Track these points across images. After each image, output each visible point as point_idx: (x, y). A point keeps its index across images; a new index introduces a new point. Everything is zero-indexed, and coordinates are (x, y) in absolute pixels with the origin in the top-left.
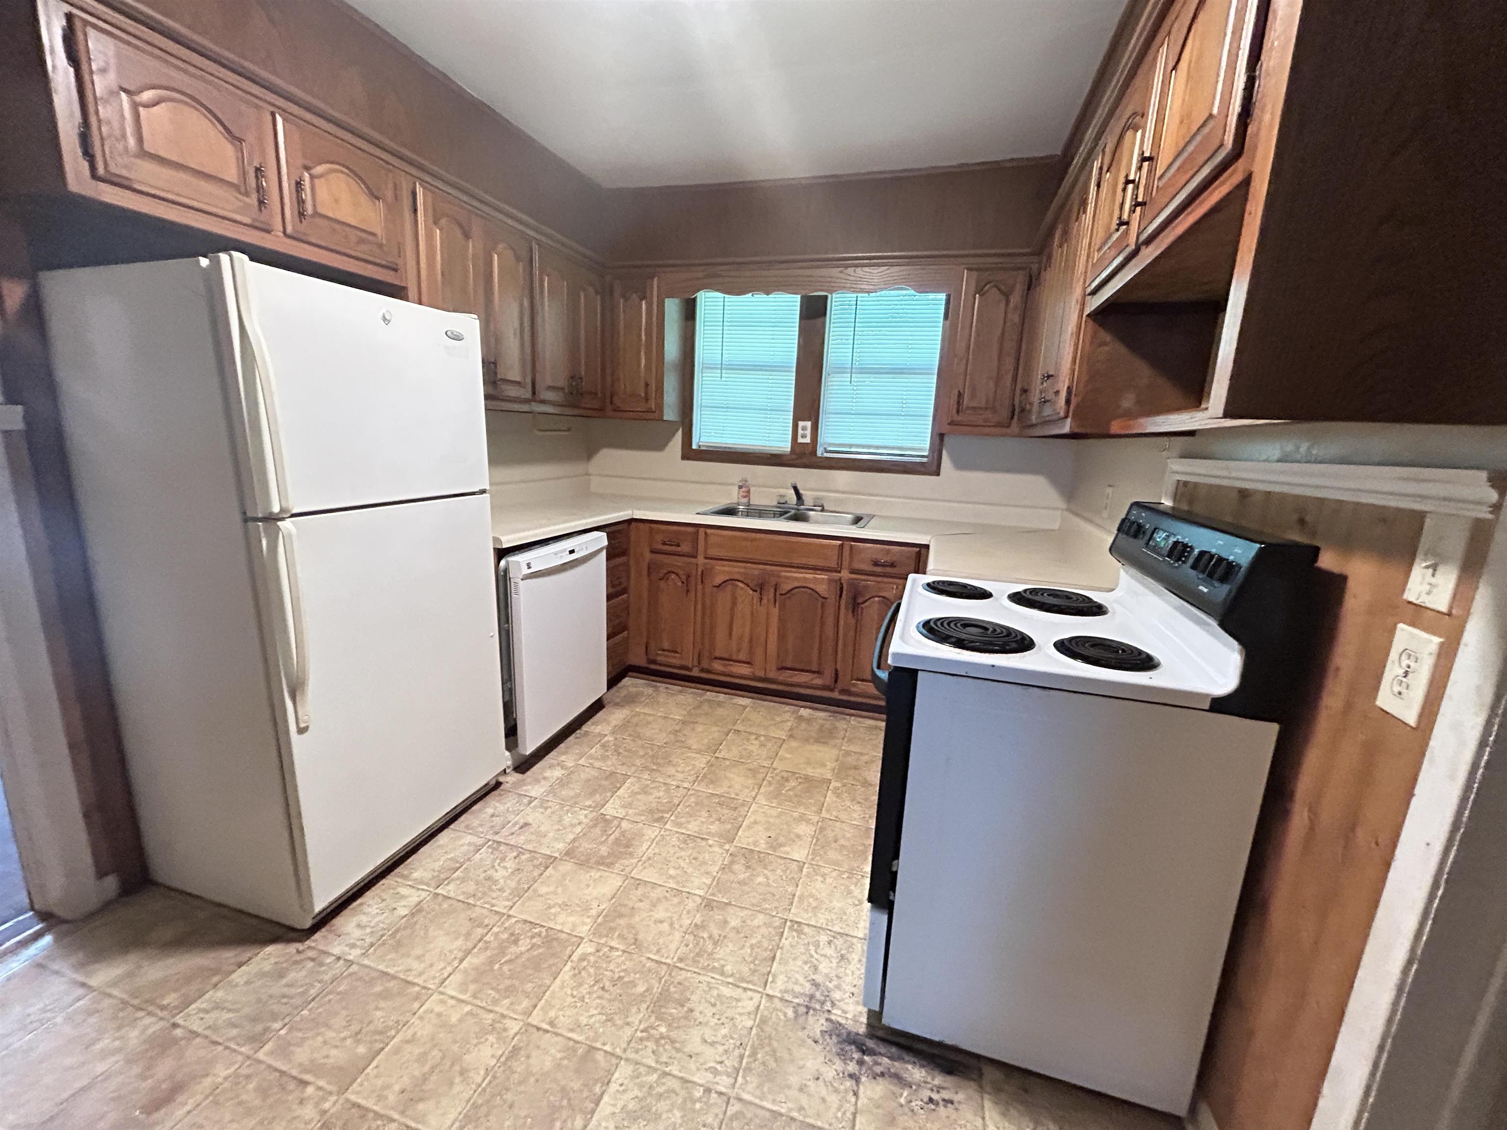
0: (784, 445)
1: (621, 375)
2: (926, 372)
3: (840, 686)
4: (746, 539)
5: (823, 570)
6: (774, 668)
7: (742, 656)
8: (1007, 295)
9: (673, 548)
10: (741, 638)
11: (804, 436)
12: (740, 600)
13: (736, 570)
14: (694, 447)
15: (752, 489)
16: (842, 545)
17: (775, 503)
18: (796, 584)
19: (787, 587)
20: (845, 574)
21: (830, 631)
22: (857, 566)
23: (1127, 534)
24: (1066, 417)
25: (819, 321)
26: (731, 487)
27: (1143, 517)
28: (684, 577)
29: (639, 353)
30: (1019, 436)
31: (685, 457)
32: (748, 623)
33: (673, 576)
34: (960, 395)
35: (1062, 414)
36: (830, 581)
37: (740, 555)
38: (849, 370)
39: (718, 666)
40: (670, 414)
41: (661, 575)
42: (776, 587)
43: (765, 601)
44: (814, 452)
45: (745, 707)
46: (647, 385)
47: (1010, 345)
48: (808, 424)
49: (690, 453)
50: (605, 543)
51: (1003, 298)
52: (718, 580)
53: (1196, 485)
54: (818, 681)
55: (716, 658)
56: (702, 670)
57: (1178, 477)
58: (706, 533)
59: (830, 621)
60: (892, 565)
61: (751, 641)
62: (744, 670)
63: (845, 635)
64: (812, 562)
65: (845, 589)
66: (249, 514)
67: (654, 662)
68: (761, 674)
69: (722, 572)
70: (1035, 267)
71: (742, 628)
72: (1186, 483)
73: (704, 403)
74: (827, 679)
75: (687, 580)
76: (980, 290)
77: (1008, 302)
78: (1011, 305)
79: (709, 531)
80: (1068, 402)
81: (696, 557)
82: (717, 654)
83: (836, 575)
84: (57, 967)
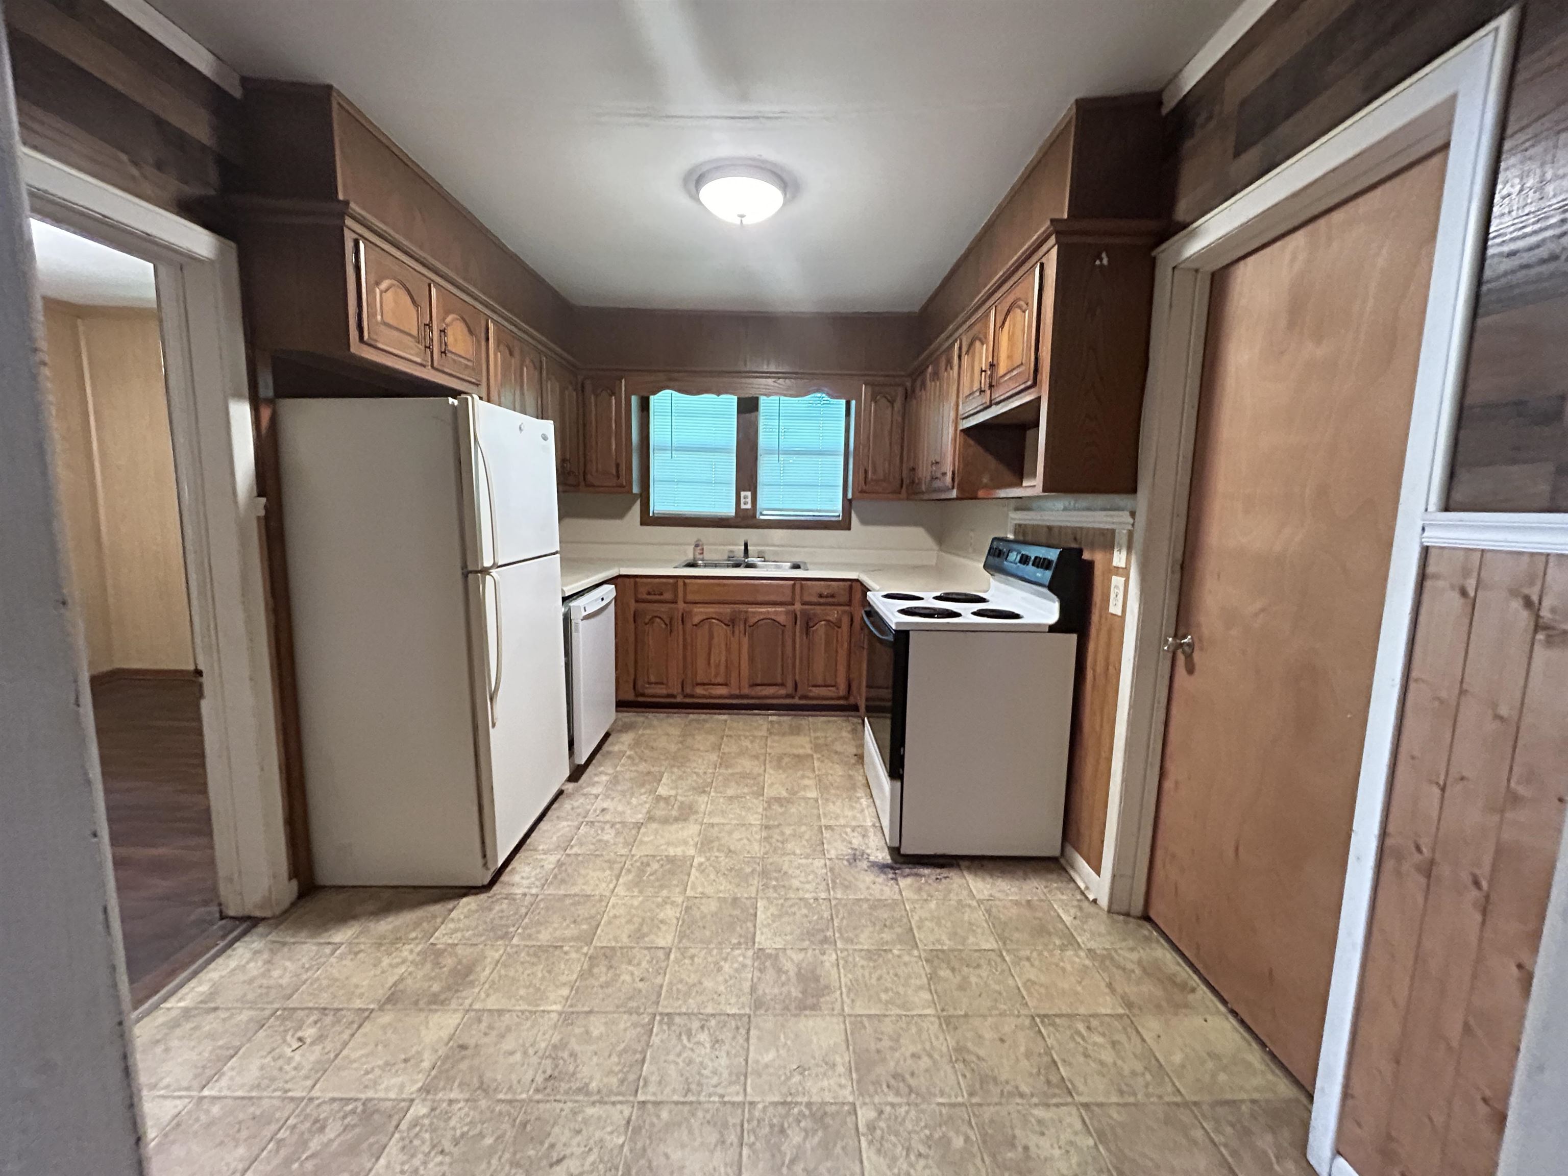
0: (729, 510)
1: (594, 457)
2: (833, 453)
3: (800, 693)
4: (719, 585)
5: (781, 604)
6: (747, 686)
7: (720, 680)
8: (892, 402)
9: (658, 597)
10: (718, 666)
11: (745, 503)
12: (716, 634)
13: (711, 610)
14: (651, 514)
15: (705, 547)
16: (794, 584)
17: (726, 557)
18: (762, 617)
19: (753, 620)
20: (798, 606)
21: (789, 649)
22: (807, 598)
23: (994, 555)
24: (953, 488)
25: (753, 414)
26: (686, 547)
27: (1002, 546)
28: (668, 622)
29: (610, 438)
30: (908, 499)
31: (643, 523)
32: (724, 653)
33: (658, 620)
34: (866, 472)
35: (950, 487)
36: (787, 613)
37: (714, 598)
38: (776, 452)
39: (699, 690)
40: (636, 490)
41: (647, 621)
42: (746, 621)
43: (737, 632)
44: (754, 516)
45: (726, 721)
46: (618, 466)
47: (896, 437)
48: (749, 494)
49: (648, 520)
50: (614, 594)
51: (888, 404)
52: (696, 620)
53: (1025, 525)
54: (783, 692)
55: (698, 684)
56: (686, 696)
57: (1018, 522)
58: (685, 584)
59: (789, 642)
60: (833, 596)
61: (727, 667)
62: (723, 691)
63: (801, 653)
64: (773, 598)
65: (798, 617)
66: (470, 568)
67: (643, 695)
68: (737, 692)
69: (700, 612)
70: (909, 384)
71: (719, 656)
72: (1020, 525)
73: (657, 478)
74: (790, 689)
75: (670, 625)
76: (874, 398)
77: (893, 407)
78: (896, 408)
79: (687, 581)
80: (953, 479)
81: (676, 603)
82: (699, 680)
83: (790, 608)
84: (292, 940)
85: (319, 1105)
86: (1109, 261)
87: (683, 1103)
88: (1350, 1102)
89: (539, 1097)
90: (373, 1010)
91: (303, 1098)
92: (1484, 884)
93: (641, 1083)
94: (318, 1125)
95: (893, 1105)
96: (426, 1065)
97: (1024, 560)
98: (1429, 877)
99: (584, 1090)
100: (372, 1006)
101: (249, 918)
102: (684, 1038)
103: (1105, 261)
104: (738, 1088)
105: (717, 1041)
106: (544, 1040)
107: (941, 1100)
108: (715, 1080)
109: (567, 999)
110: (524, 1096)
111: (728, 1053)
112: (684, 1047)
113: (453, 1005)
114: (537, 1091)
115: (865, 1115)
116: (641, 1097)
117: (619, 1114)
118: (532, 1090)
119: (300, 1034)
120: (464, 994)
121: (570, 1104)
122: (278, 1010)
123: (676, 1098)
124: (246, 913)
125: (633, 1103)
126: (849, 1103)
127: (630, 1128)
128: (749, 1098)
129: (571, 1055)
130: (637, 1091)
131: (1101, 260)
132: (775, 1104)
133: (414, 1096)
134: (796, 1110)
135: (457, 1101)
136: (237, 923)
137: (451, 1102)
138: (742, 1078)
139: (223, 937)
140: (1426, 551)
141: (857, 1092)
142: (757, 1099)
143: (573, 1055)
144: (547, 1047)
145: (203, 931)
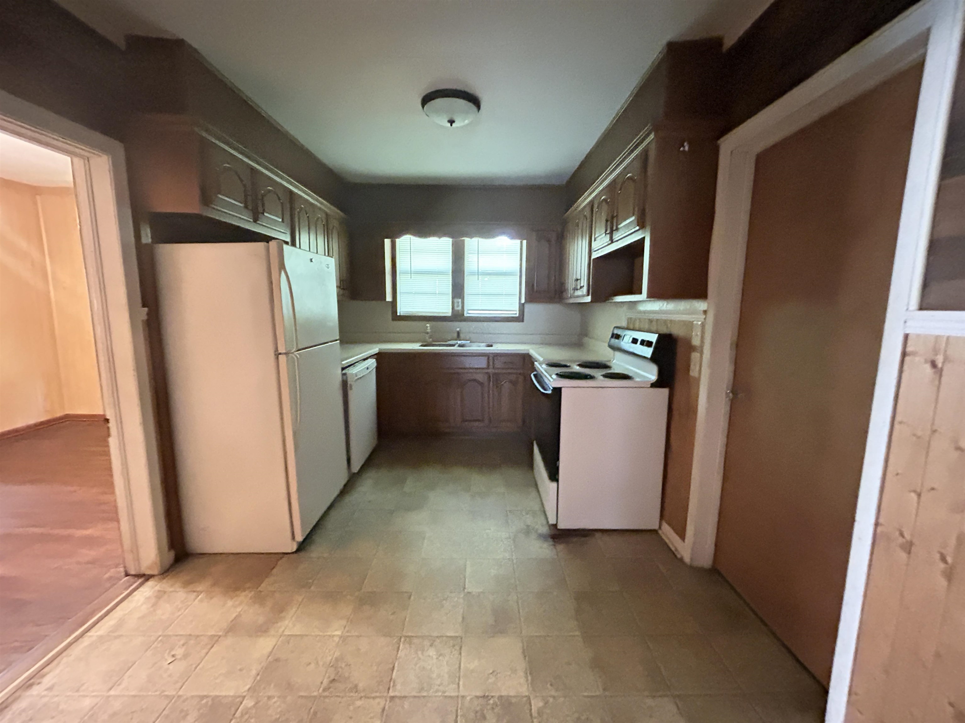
0: (448, 312)
2: (512, 274)
3: (492, 425)
5: (480, 369)
8: (549, 242)
10: (441, 409)
11: (458, 307)
14: (398, 314)
16: (489, 357)
19: (464, 379)
20: (491, 370)
21: (486, 397)
22: (497, 366)
23: (615, 339)
24: (588, 295)
27: (620, 332)
31: (393, 319)
34: (533, 286)
35: (586, 295)
36: (484, 374)
38: (477, 274)
40: (388, 298)
44: (463, 314)
47: (552, 263)
48: (459, 300)
49: (396, 318)
50: (375, 365)
51: (547, 243)
53: (635, 319)
57: (630, 317)
59: (486, 393)
61: (447, 409)
63: (493, 400)
65: (491, 377)
66: (280, 351)
72: (631, 319)
73: (402, 291)
74: (486, 423)
76: (538, 240)
77: (550, 245)
78: (552, 246)
80: (588, 290)
83: (487, 371)
84: (171, 589)
85: (184, 701)
86: (689, 148)
87: (418, 697)
88: (854, 697)
89: (326, 694)
90: (220, 637)
91: (174, 697)
92: (949, 560)
93: (392, 684)
94: (183, 714)
95: (554, 697)
96: (254, 672)
97: (635, 341)
98: (909, 553)
99: (355, 688)
100: (220, 634)
101: (144, 575)
102: (420, 653)
103: (687, 148)
104: (455, 686)
105: (441, 655)
106: (330, 656)
107: (586, 694)
108: (438, 682)
109: (345, 627)
110: (315, 694)
111: (447, 662)
112: (420, 659)
113: (272, 632)
114: (324, 690)
115: (537, 704)
116: (391, 694)
117: (377, 705)
118: (321, 689)
119: (173, 653)
120: (279, 624)
121: (345, 699)
122: (160, 636)
123: (414, 694)
124: (142, 572)
125: (385, 697)
126: (526, 696)
127: (385, 714)
128: (462, 693)
129: (346, 665)
130: (389, 689)
131: (684, 147)
132: (477, 697)
133: (244, 694)
134: (491, 702)
135: (273, 697)
136: (136, 578)
137: (269, 698)
138: (457, 679)
139: (127, 589)
140: (906, 337)
141: (531, 689)
142: (466, 694)
143: (348, 665)
144: (332, 659)
145: (114, 584)
